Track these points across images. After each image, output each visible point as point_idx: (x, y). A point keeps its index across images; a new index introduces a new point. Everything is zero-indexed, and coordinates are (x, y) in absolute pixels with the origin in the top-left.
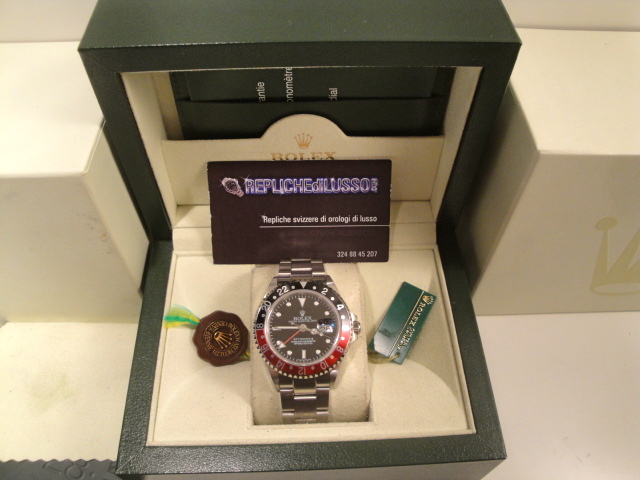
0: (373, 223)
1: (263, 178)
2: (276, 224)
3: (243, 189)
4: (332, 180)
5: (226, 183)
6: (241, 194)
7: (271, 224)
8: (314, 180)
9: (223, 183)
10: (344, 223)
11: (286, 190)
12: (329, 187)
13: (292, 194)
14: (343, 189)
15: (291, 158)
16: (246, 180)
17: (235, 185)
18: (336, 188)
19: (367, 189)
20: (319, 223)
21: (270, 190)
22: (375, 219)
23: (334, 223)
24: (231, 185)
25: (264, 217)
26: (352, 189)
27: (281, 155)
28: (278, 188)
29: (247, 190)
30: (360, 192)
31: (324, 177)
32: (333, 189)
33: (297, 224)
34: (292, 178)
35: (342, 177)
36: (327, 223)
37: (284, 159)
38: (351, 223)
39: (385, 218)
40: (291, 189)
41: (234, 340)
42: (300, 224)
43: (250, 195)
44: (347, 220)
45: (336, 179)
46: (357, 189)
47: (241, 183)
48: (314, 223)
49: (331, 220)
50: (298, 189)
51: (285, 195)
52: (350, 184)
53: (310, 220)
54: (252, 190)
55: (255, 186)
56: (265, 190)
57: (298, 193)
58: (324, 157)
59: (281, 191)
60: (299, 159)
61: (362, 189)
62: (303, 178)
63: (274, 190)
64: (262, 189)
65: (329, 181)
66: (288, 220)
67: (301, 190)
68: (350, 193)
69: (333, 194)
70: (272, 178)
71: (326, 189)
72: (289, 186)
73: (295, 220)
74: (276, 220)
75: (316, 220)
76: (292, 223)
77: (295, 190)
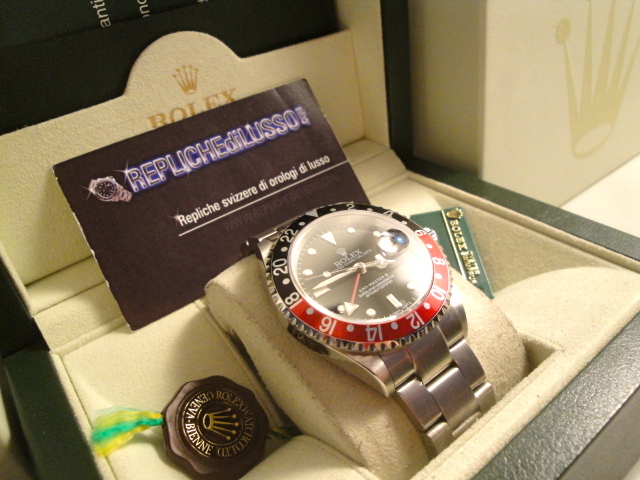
0: (327, 165)
1: (151, 159)
2: (201, 221)
3: (128, 187)
4: (248, 127)
5: (97, 189)
6: (127, 196)
7: (192, 225)
8: (224, 136)
9: (92, 190)
10: (292, 181)
11: (192, 164)
12: (249, 139)
13: (203, 167)
14: (267, 135)
15: (178, 117)
16: (127, 172)
17: (112, 186)
18: (258, 137)
19: (297, 124)
20: (261, 194)
21: (169, 173)
22: (326, 160)
23: (280, 186)
24: (106, 189)
25: (178, 217)
26: (279, 130)
27: (162, 115)
28: (179, 165)
29: (134, 187)
30: (290, 132)
31: (235, 128)
32: (255, 140)
33: (231, 207)
34: (193, 144)
35: (259, 120)
36: (271, 189)
37: (169, 121)
38: (301, 176)
39: (337, 154)
40: (198, 160)
41: (240, 414)
42: (236, 205)
43: (142, 192)
44: (293, 174)
45: (253, 125)
46: (285, 128)
47: (121, 179)
48: (253, 197)
49: (273, 182)
50: (208, 156)
51: (194, 172)
52: (272, 125)
53: (245, 194)
54: (142, 184)
55: (144, 177)
56: (162, 176)
57: (212, 162)
58: (222, 101)
59: (187, 168)
60: (189, 115)
61: (291, 126)
62: (208, 137)
63: (175, 171)
64: (156, 176)
65: (245, 131)
66: (216, 207)
67: (213, 156)
68: (279, 137)
69: (257, 146)
70: (163, 155)
71: (246, 143)
72: (194, 157)
73: (226, 203)
74: (199, 214)
75: (254, 190)
76: (224, 210)
77: (205, 159)
